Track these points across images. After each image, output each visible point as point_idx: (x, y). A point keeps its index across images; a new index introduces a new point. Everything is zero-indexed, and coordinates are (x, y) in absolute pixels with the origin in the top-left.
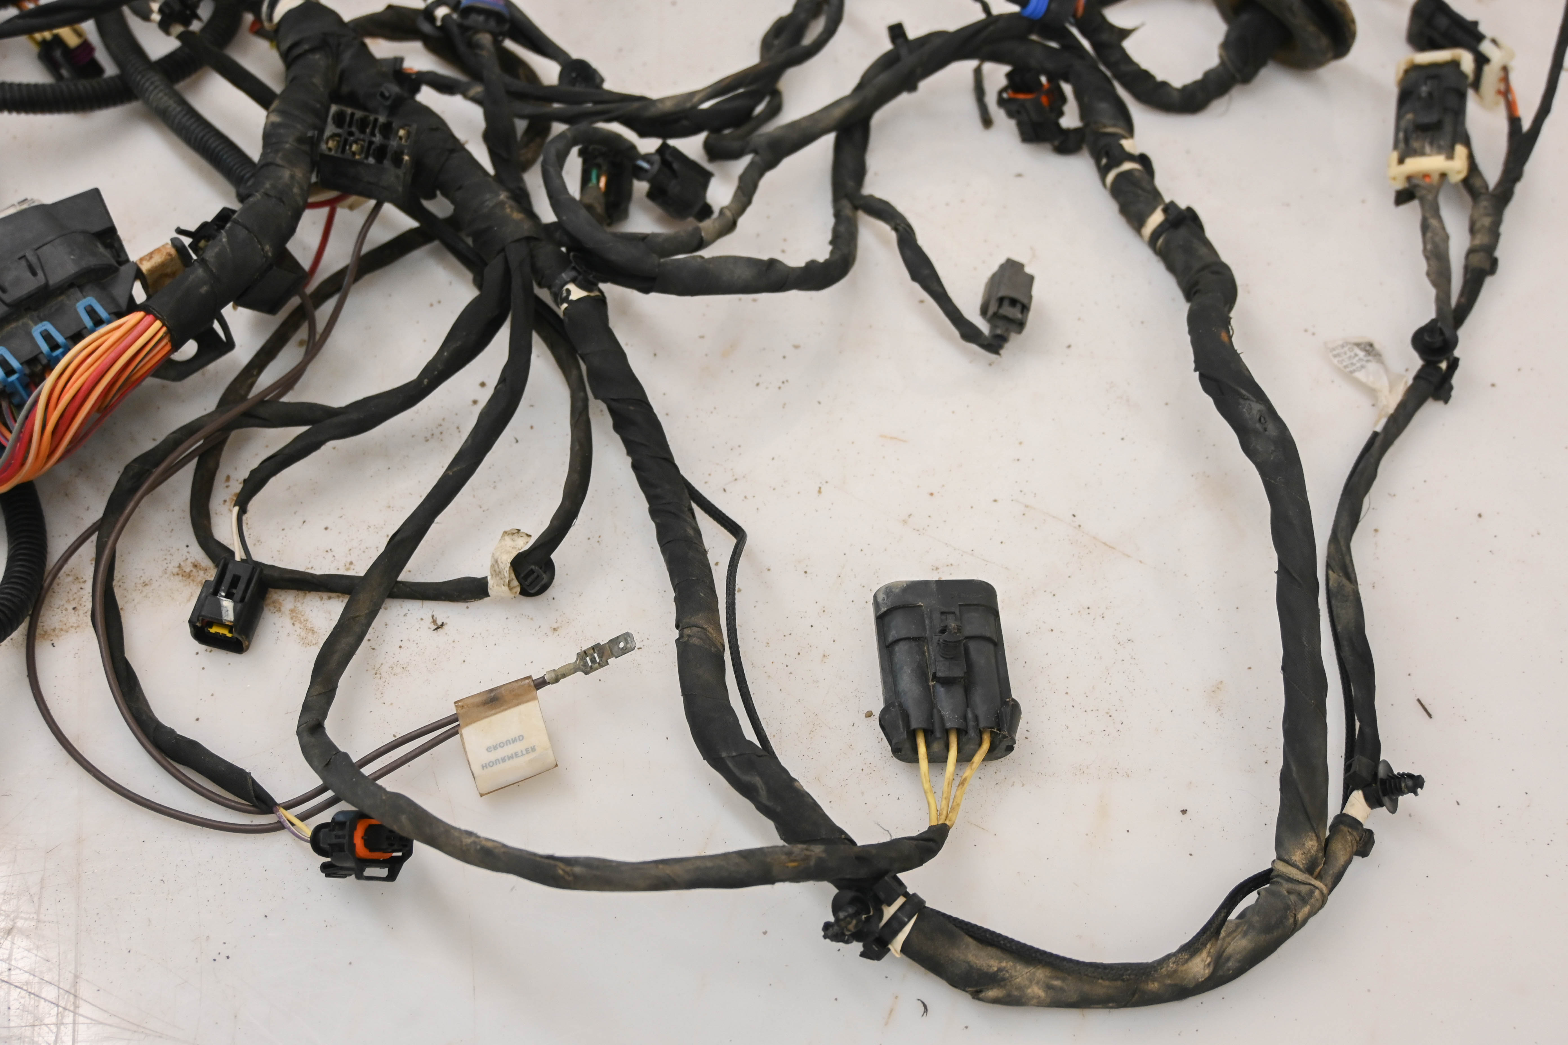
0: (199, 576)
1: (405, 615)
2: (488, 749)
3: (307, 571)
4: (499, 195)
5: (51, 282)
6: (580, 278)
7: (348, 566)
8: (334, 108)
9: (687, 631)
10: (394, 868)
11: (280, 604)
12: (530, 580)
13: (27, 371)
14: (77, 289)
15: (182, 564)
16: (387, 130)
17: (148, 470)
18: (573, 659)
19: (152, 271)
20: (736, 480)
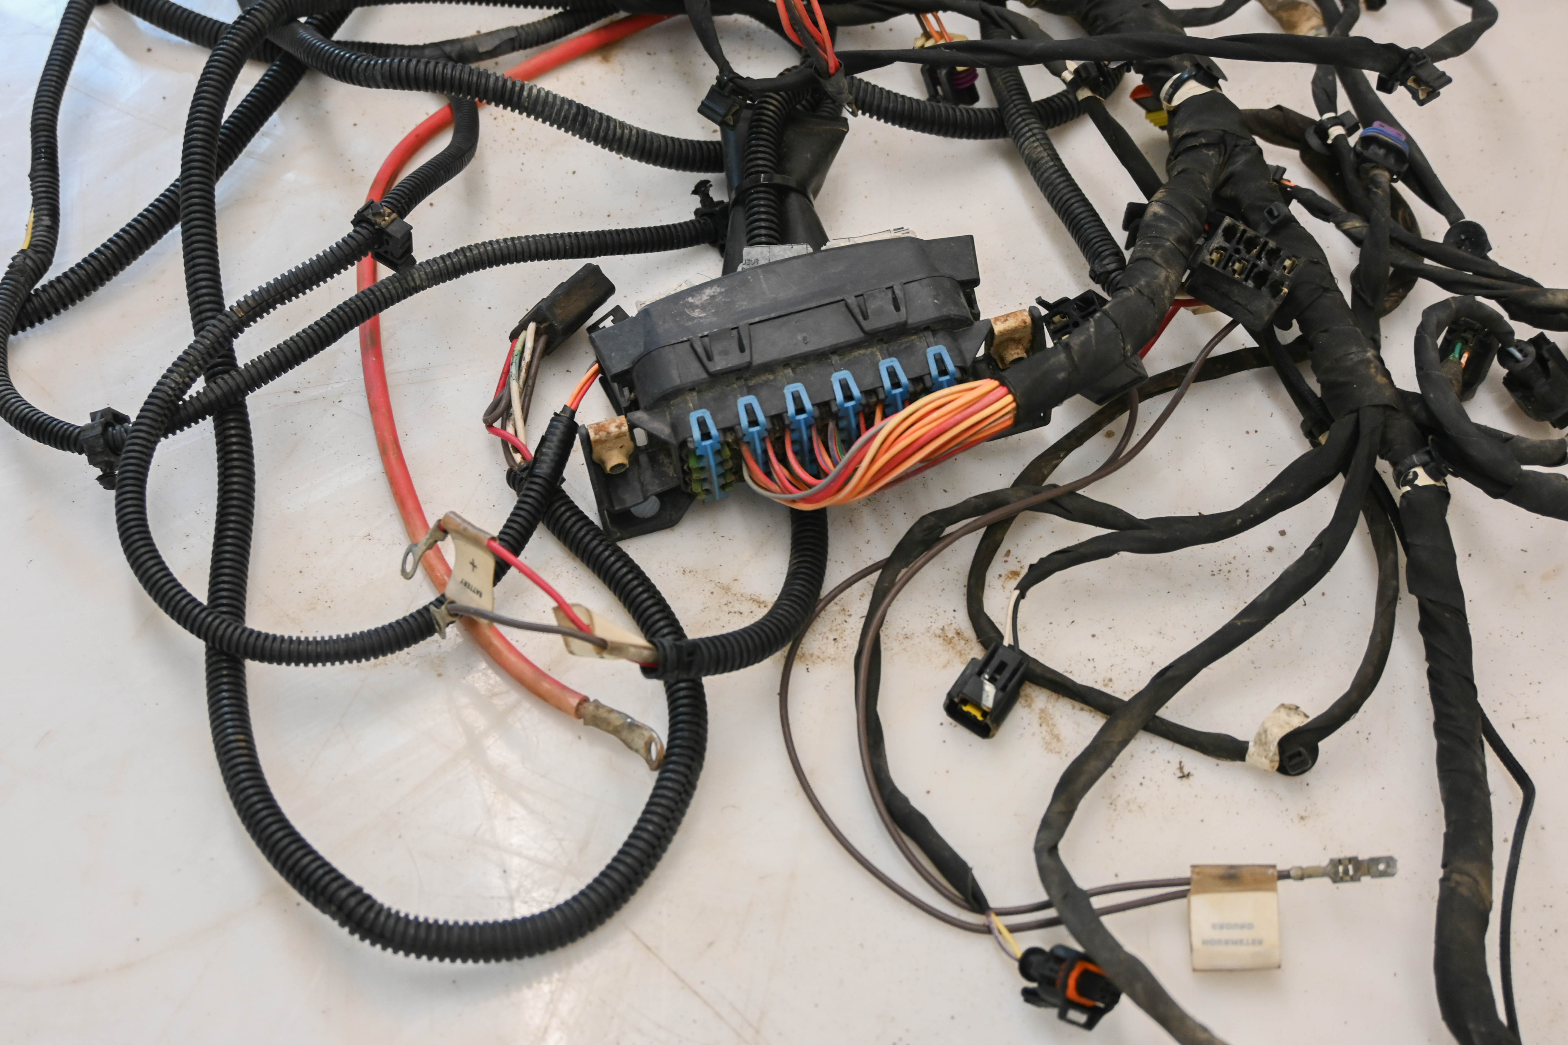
0: (959, 644)
1: (1153, 752)
2: (1214, 926)
3: (1065, 674)
4: (1367, 352)
5: (910, 321)
6: (1432, 464)
7: (1106, 682)
8: (1227, 221)
9: (1456, 877)
10: (1093, 1018)
11: (1032, 699)
12: (1294, 762)
13: (864, 401)
14: (931, 333)
15: (946, 627)
16: (1274, 255)
17: (941, 527)
18: (1324, 862)
19: (1002, 334)
20: (1528, 718)
